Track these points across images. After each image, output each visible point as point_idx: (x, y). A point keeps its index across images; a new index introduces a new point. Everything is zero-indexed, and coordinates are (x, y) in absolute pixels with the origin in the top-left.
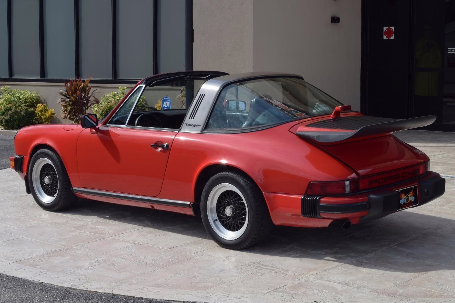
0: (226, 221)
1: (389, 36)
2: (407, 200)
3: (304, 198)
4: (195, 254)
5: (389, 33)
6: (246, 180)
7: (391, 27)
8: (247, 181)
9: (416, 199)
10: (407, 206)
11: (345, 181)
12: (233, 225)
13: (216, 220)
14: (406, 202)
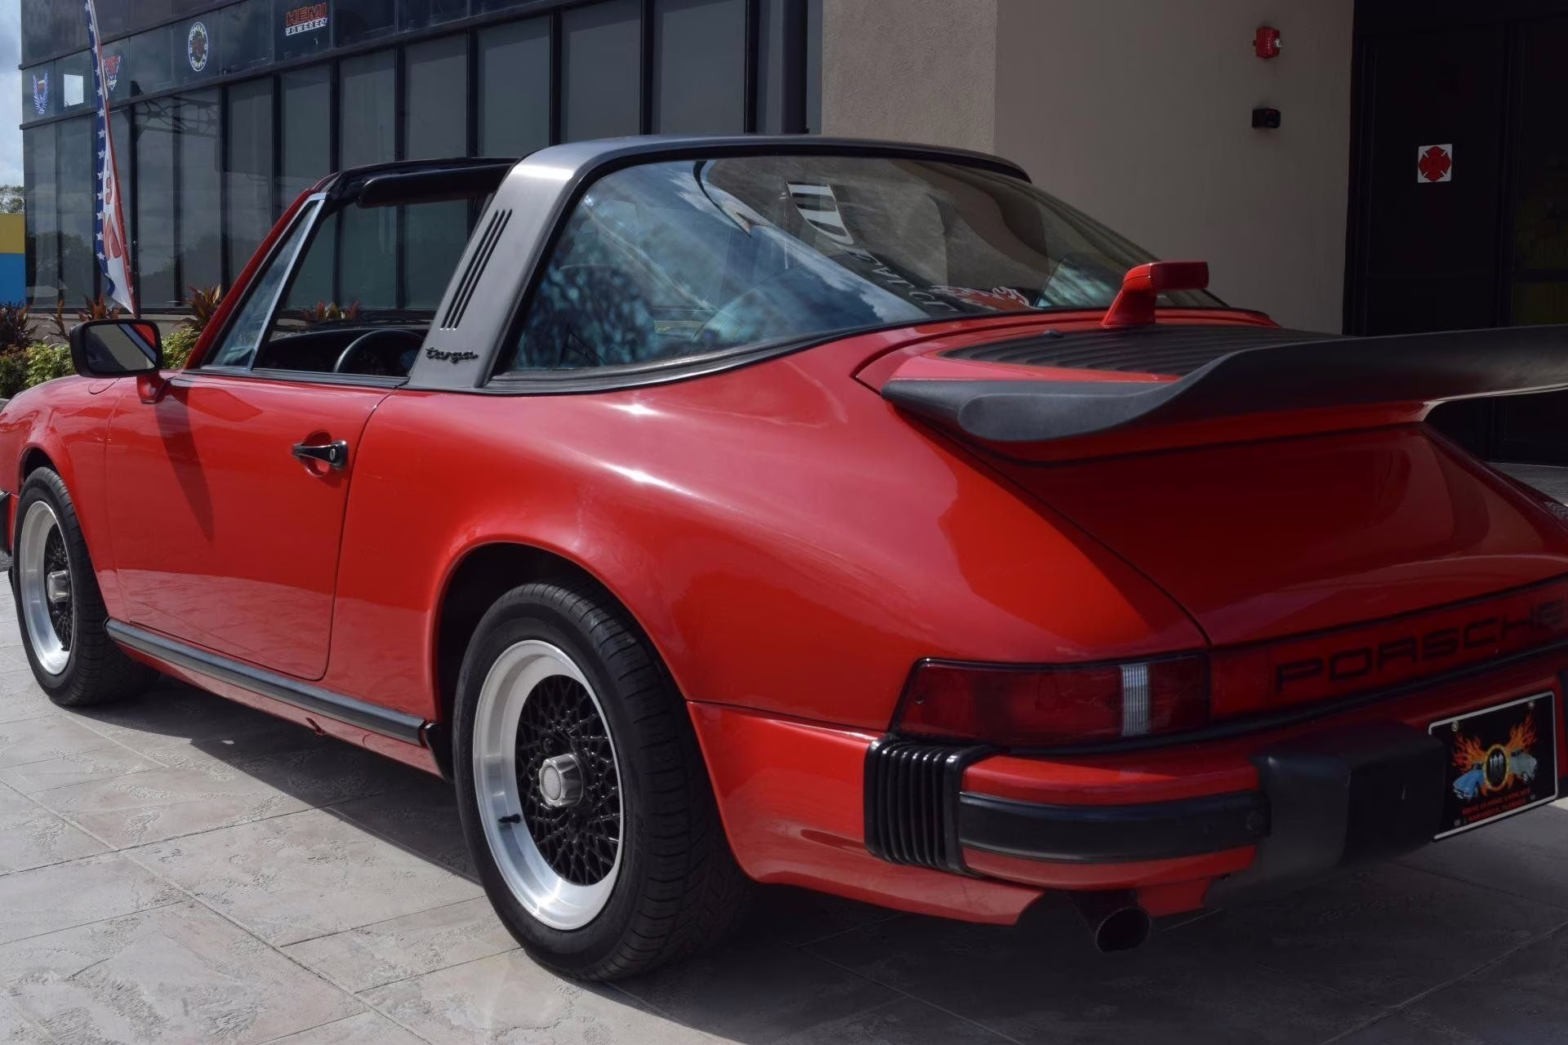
0: (549, 828)
1: (1434, 174)
2: (1496, 774)
3: (880, 749)
4: (367, 995)
5: (1435, 163)
6: (619, 629)
7: (1442, 147)
8: (624, 632)
9: (1544, 769)
10: (1494, 807)
11: (1123, 667)
12: (575, 852)
13: (516, 819)
14: (1488, 785)
